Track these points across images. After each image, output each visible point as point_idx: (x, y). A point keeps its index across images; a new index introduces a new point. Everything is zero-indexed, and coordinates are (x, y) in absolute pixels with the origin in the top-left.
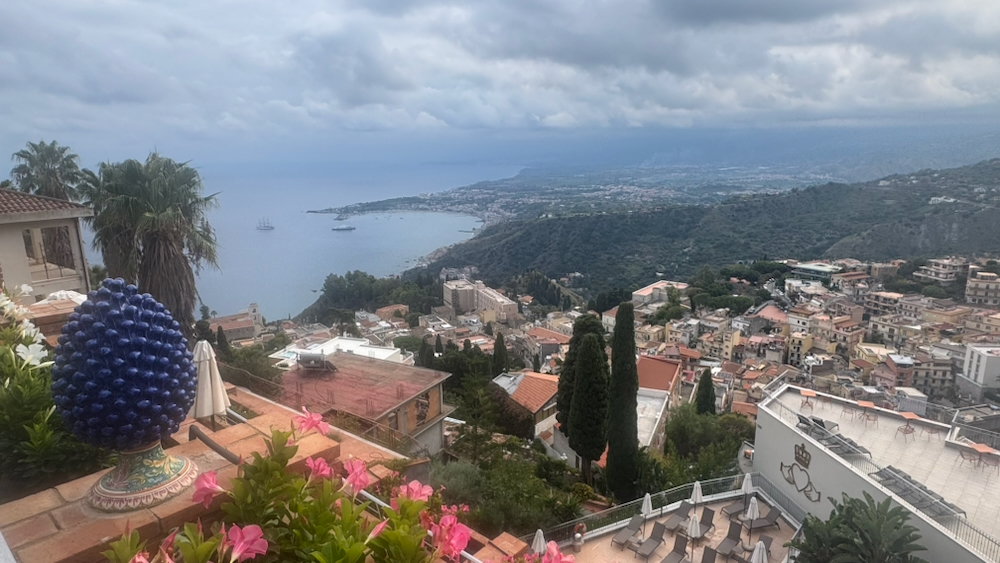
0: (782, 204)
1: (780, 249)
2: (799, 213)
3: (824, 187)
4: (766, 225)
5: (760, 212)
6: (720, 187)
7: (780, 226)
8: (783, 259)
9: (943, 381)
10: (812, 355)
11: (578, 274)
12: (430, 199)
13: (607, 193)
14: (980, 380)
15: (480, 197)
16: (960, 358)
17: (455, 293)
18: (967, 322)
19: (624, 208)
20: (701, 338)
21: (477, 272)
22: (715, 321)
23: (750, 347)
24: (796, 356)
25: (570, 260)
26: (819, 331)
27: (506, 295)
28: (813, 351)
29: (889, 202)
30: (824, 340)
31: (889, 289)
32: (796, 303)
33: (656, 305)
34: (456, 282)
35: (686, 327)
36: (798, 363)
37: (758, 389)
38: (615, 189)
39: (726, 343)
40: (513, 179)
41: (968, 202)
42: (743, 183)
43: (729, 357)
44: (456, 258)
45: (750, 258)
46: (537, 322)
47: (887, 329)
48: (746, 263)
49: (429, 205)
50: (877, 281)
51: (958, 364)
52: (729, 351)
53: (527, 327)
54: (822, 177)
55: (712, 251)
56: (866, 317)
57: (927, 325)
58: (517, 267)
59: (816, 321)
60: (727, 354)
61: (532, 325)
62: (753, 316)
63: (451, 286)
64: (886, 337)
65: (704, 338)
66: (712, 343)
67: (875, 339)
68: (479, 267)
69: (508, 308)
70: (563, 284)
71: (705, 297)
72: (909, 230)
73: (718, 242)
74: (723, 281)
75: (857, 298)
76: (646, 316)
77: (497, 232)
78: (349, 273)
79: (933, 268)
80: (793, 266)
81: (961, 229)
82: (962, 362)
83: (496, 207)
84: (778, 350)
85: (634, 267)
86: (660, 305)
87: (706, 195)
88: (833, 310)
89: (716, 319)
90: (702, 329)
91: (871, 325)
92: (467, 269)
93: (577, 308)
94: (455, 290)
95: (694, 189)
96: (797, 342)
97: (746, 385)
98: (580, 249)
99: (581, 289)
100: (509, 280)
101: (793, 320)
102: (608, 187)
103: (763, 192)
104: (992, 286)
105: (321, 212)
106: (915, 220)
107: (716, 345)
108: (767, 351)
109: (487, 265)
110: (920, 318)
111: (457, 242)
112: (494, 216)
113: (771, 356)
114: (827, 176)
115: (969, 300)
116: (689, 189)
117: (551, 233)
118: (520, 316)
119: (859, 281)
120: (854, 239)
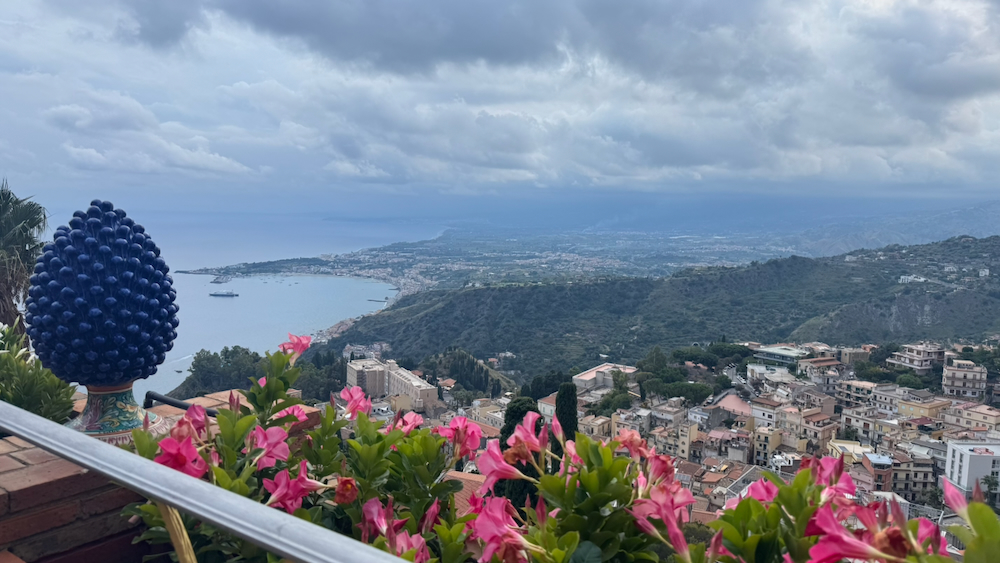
0: (741, 278)
1: (740, 329)
2: (760, 290)
3: (786, 260)
4: (724, 302)
5: (716, 287)
6: (671, 258)
7: (739, 304)
8: (742, 340)
9: (925, 485)
10: (780, 453)
11: (509, 354)
12: (335, 262)
13: (544, 260)
14: (964, 483)
15: (396, 260)
16: (941, 457)
17: (361, 375)
18: (947, 416)
19: (563, 279)
20: (653, 432)
21: (389, 350)
22: (669, 412)
23: (710, 444)
24: (762, 455)
25: (499, 337)
26: (787, 426)
27: (423, 377)
28: (782, 448)
29: (857, 280)
30: (793, 436)
31: (861, 377)
32: (760, 392)
33: (600, 392)
34: (363, 362)
35: (635, 419)
36: (765, 464)
37: (721, 494)
38: (553, 257)
39: (682, 439)
40: (434, 241)
41: (939, 282)
42: (696, 253)
43: (686, 455)
44: (363, 332)
45: (707, 339)
46: (461, 410)
47: (861, 423)
48: (702, 345)
49: (333, 268)
50: (848, 368)
51: (939, 464)
52: (686, 448)
53: (448, 417)
54: (784, 250)
55: (663, 330)
56: (838, 410)
57: (904, 419)
58: (438, 345)
59: (784, 414)
60: (683, 451)
61: (454, 414)
62: (712, 407)
63: (357, 366)
64: (860, 432)
65: (656, 431)
66: (665, 438)
67: (849, 435)
68: (392, 344)
69: (425, 394)
70: (491, 365)
71: (657, 383)
72: (879, 311)
73: (670, 320)
74: (676, 365)
75: (827, 387)
76: (588, 405)
77: (414, 302)
78: (226, 349)
79: (907, 355)
80: (755, 349)
81: (933, 312)
82: (944, 463)
83: (414, 272)
84: (741, 448)
85: (573, 346)
86: (605, 392)
87: (655, 267)
88: (803, 402)
89: (670, 409)
90: (653, 421)
91: (843, 419)
92: (376, 346)
93: (508, 394)
94: (361, 372)
95: (642, 260)
96: (762, 438)
97: (706, 490)
98: (512, 324)
99: (512, 372)
100: (427, 360)
101: (757, 412)
102: (544, 255)
103: (719, 264)
104: (970, 376)
105: (195, 273)
106: (885, 300)
107: (671, 441)
108: (729, 449)
109: (401, 341)
110: (896, 411)
111: (365, 315)
112: (412, 283)
113: (735, 455)
114: (789, 249)
115: (947, 390)
116: (635, 259)
117: (478, 305)
118: (440, 404)
119: (829, 367)
120: (820, 321)
